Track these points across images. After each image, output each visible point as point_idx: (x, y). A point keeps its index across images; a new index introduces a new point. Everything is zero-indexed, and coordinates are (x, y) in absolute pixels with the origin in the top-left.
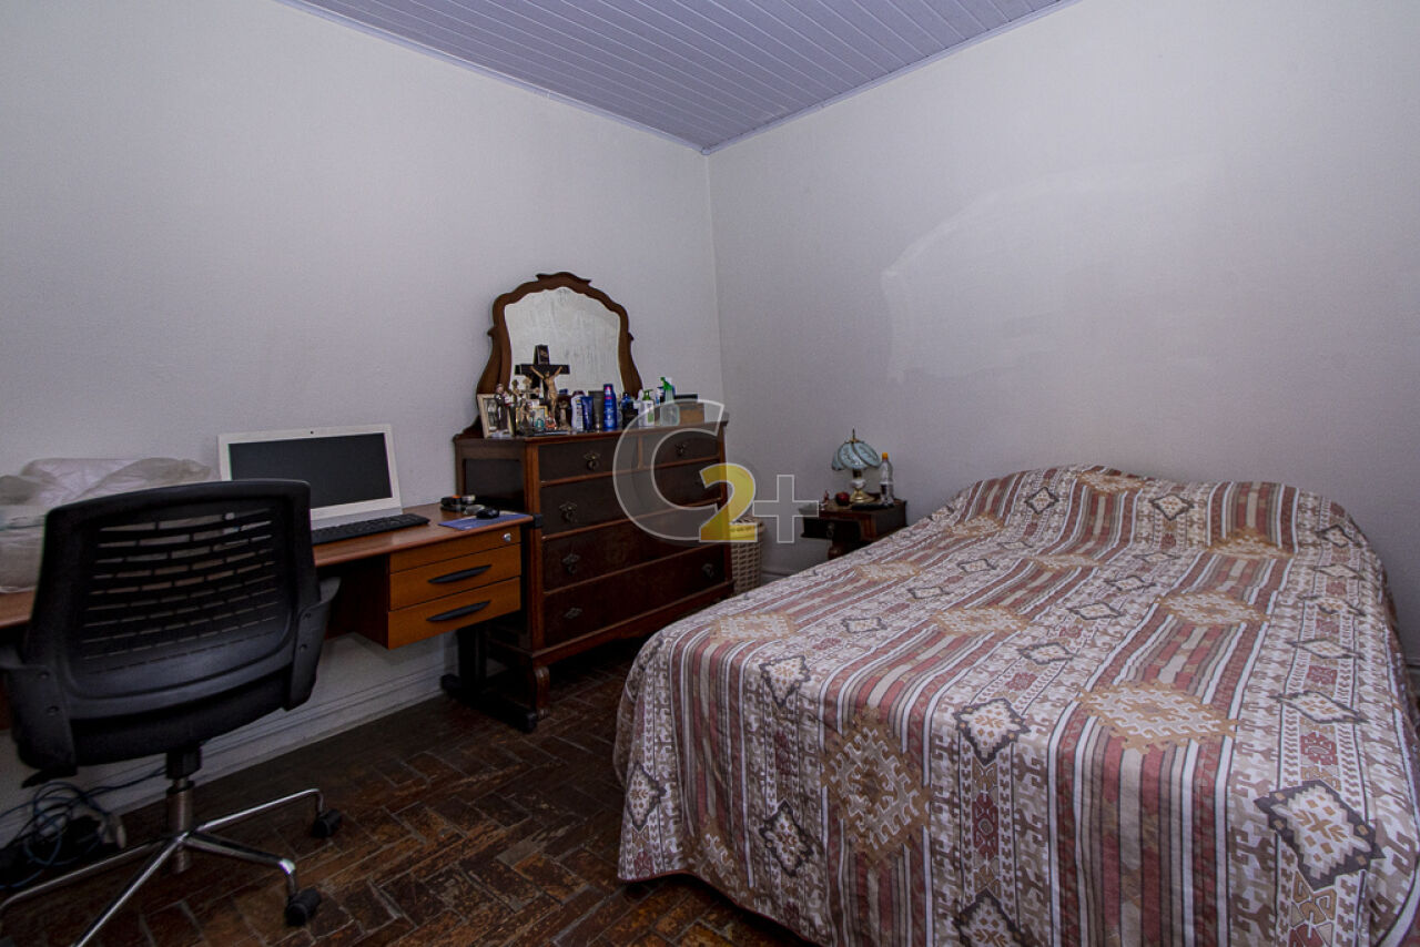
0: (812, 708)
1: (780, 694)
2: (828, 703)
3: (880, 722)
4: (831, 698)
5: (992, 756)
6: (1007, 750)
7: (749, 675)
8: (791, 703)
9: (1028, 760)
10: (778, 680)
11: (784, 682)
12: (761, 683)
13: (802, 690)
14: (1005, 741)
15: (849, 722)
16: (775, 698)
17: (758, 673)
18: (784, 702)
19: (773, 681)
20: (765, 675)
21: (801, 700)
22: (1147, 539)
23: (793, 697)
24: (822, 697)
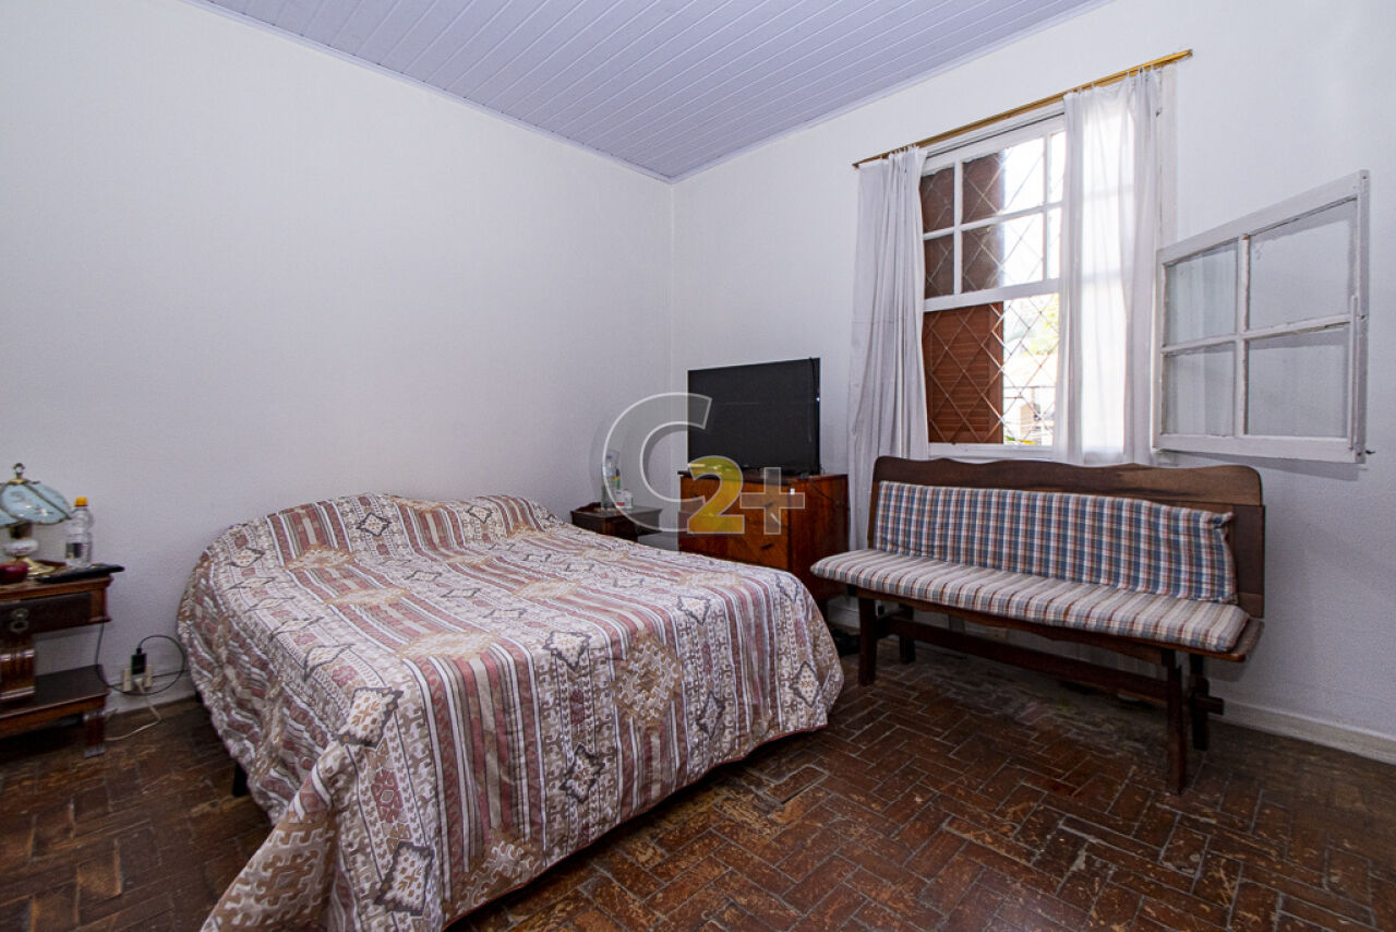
0: (603, 653)
1: (572, 660)
2: (614, 643)
3: (649, 635)
4: (615, 638)
5: (704, 620)
6: (709, 613)
7: (539, 661)
8: (584, 660)
9: (717, 611)
10: (568, 650)
11: (574, 648)
12: (553, 660)
13: (592, 646)
14: (707, 608)
15: (630, 647)
16: (569, 665)
17: (547, 655)
18: (577, 663)
19: (564, 653)
20: (555, 652)
21: (592, 653)
22: (473, 539)
23: (585, 655)
24: (609, 642)
